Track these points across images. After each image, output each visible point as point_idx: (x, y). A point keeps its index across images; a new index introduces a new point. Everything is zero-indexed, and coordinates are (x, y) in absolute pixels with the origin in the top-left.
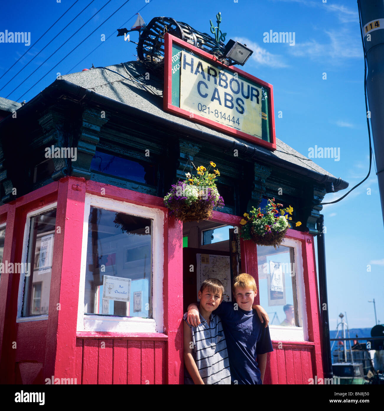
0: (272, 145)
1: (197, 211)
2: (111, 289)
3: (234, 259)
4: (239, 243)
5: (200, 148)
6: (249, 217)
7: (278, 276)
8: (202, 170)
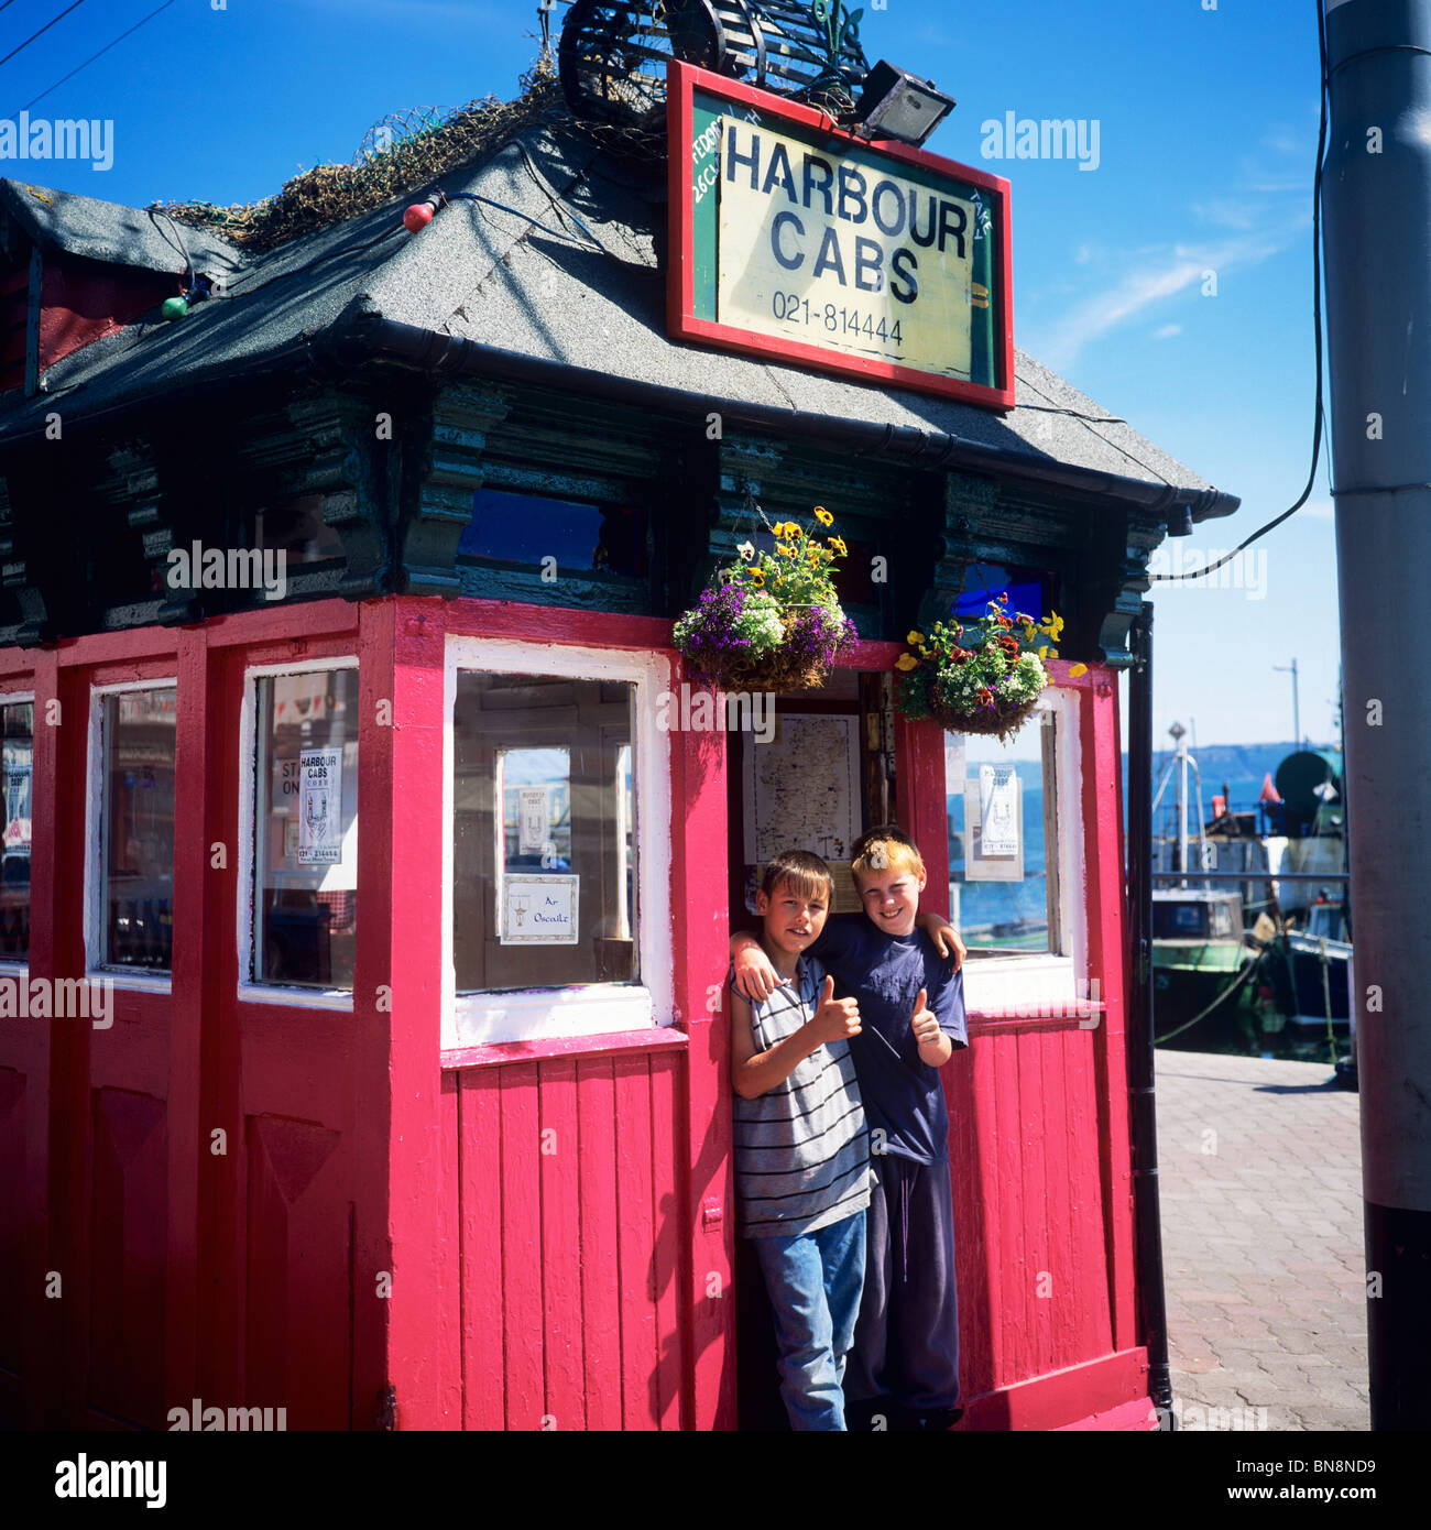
0: (1001, 395)
1: (778, 674)
2: (524, 911)
3: (873, 770)
4: (890, 721)
5: (780, 453)
6: (923, 648)
7: (1005, 808)
8: (789, 534)
